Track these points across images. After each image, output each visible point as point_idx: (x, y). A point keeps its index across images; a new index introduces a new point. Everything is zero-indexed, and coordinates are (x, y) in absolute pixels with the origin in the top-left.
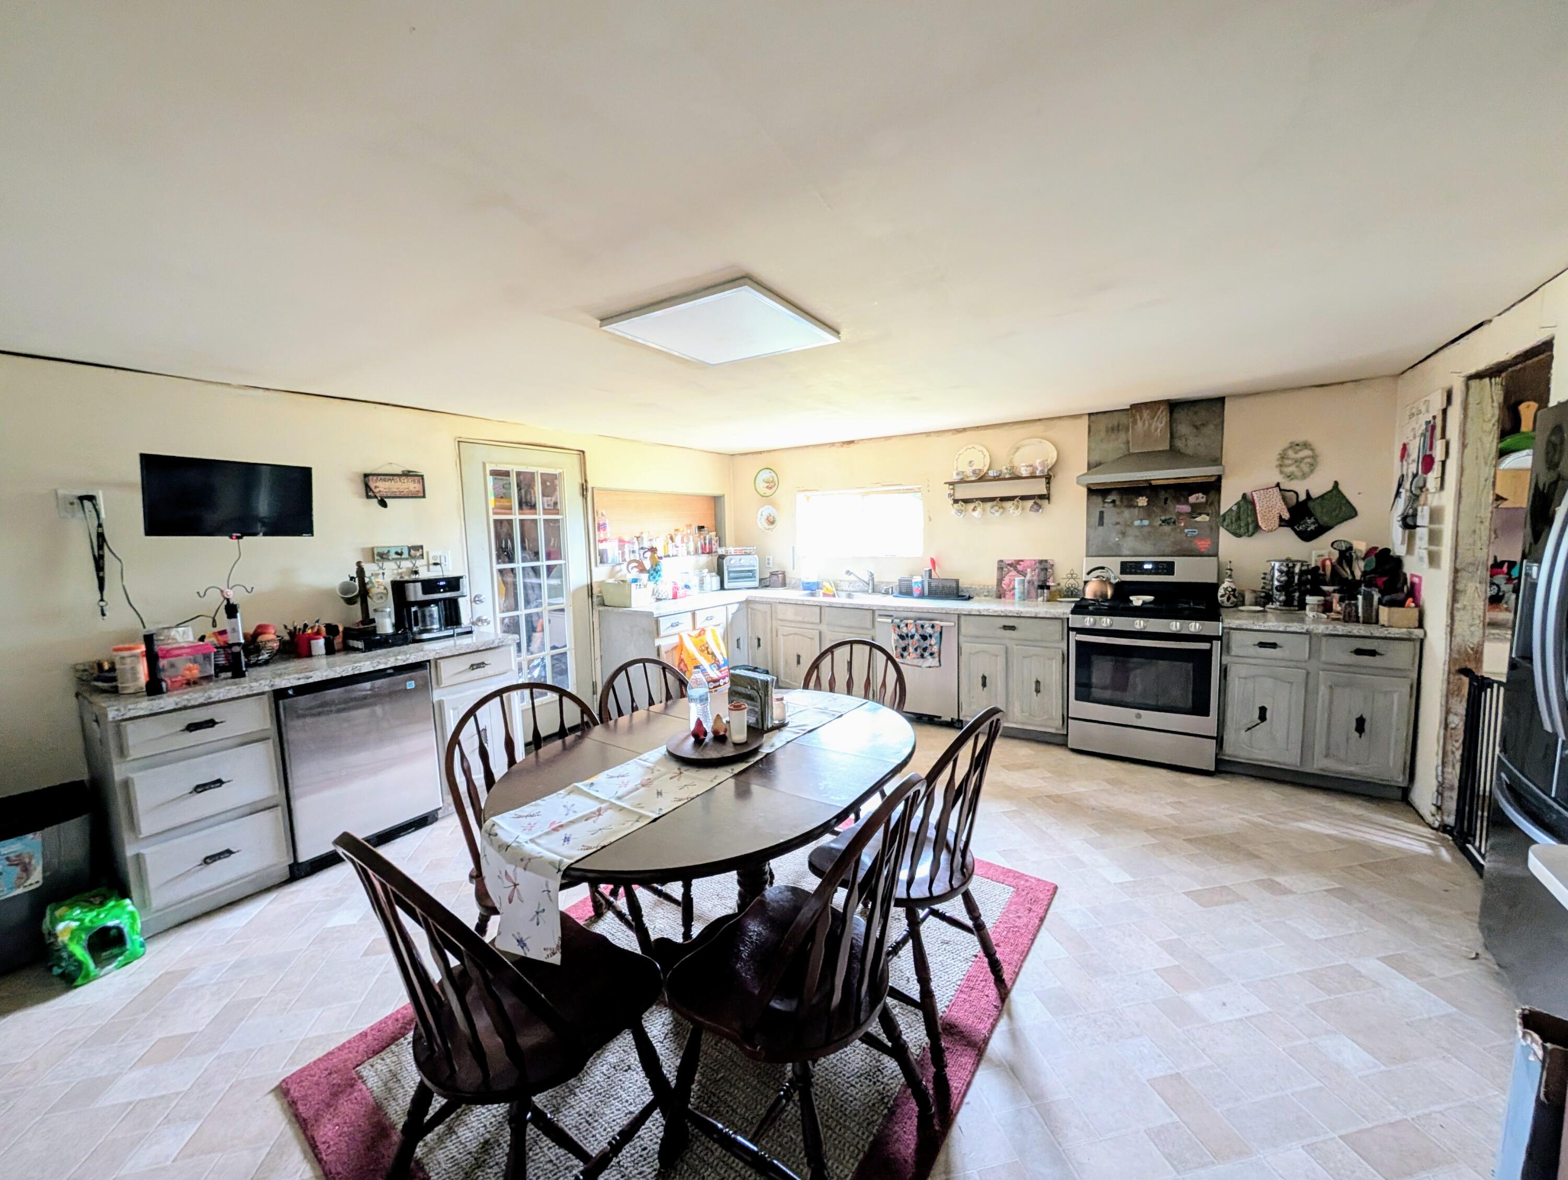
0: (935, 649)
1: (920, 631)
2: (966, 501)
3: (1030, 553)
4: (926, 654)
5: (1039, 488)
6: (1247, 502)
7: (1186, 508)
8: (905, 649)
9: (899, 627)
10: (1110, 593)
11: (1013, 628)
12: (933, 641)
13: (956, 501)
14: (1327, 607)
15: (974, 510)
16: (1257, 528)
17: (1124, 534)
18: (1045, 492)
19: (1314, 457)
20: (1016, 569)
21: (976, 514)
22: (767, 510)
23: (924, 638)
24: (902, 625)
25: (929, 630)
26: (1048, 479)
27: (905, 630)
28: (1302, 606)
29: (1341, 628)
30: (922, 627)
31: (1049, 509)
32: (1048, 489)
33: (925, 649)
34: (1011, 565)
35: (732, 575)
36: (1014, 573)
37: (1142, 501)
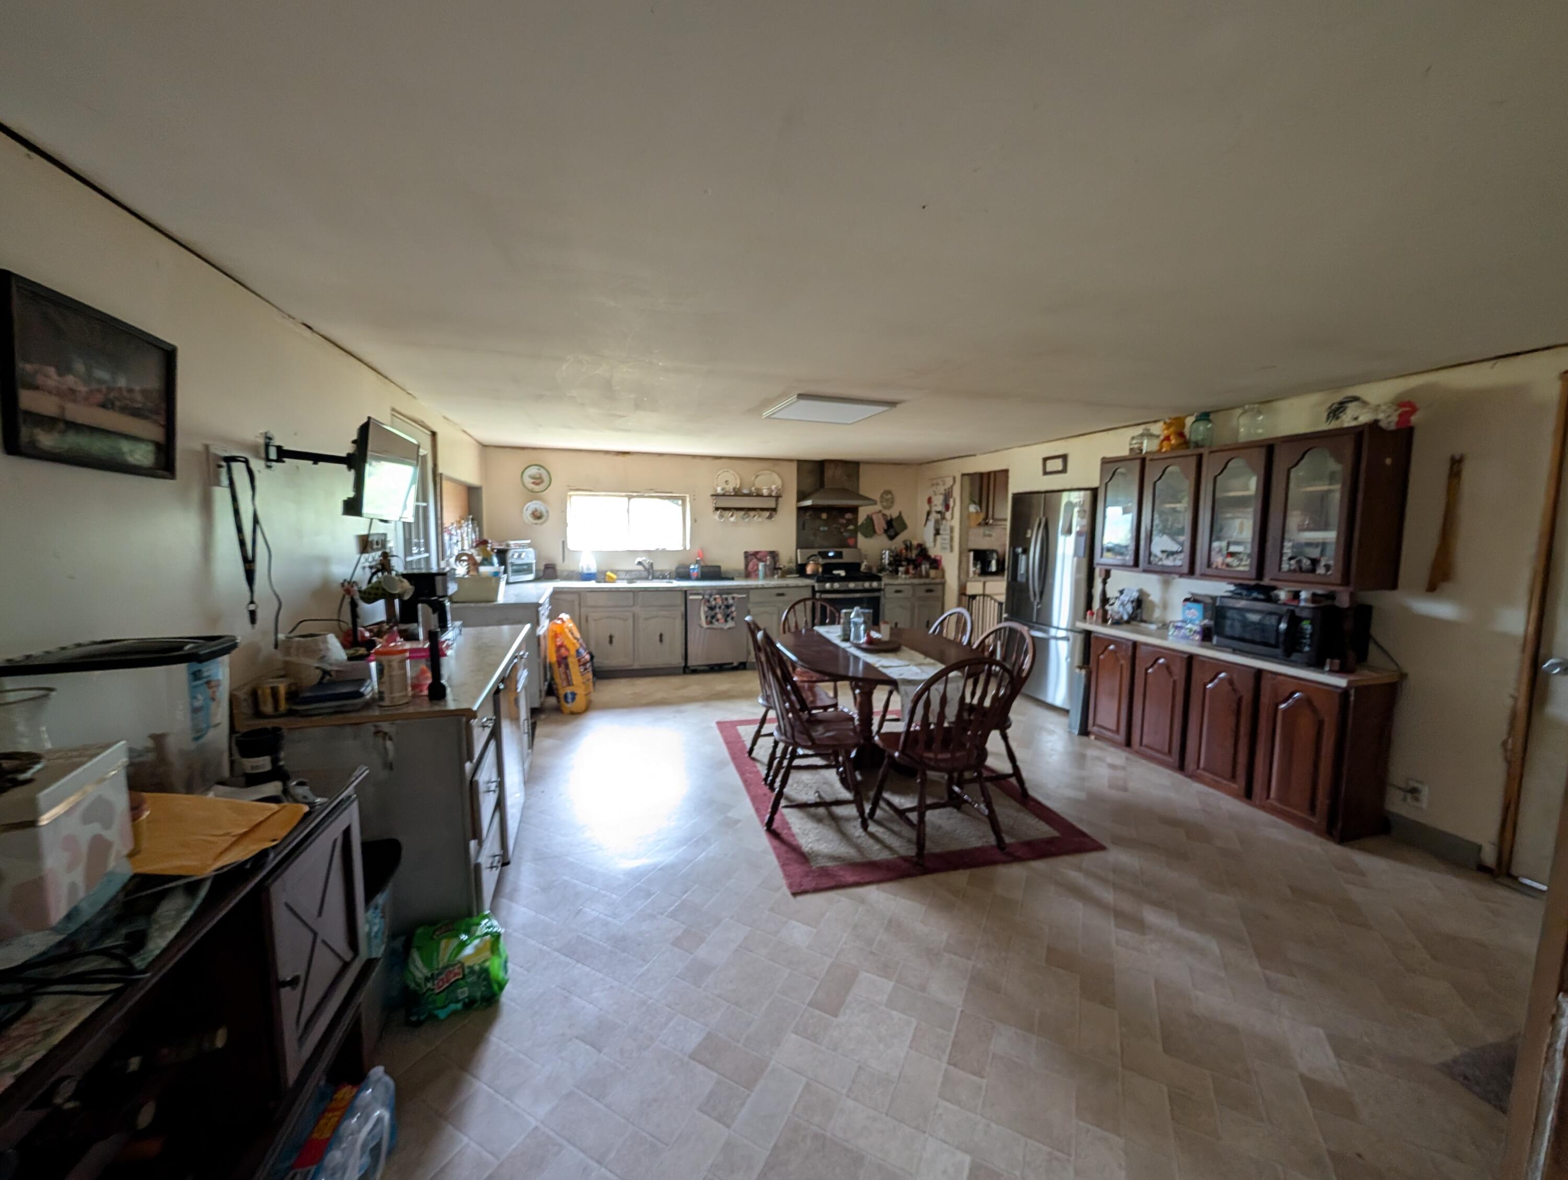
0: (734, 614)
1: (725, 603)
2: (725, 509)
3: (763, 546)
4: (729, 619)
5: (771, 504)
6: (870, 519)
7: (844, 521)
8: (713, 617)
9: (708, 601)
10: (820, 570)
11: (782, 595)
12: (733, 609)
13: (717, 509)
14: (907, 572)
15: (732, 516)
16: (875, 532)
17: (815, 535)
18: (773, 506)
19: (893, 498)
20: (756, 558)
21: (732, 519)
22: (532, 505)
23: (728, 607)
24: (712, 599)
25: (731, 601)
26: (778, 497)
27: (713, 603)
28: (897, 572)
29: (916, 581)
30: (726, 599)
31: (778, 517)
32: (777, 504)
33: (728, 616)
34: (752, 555)
35: (514, 568)
36: (755, 560)
37: (824, 516)
